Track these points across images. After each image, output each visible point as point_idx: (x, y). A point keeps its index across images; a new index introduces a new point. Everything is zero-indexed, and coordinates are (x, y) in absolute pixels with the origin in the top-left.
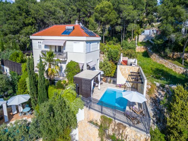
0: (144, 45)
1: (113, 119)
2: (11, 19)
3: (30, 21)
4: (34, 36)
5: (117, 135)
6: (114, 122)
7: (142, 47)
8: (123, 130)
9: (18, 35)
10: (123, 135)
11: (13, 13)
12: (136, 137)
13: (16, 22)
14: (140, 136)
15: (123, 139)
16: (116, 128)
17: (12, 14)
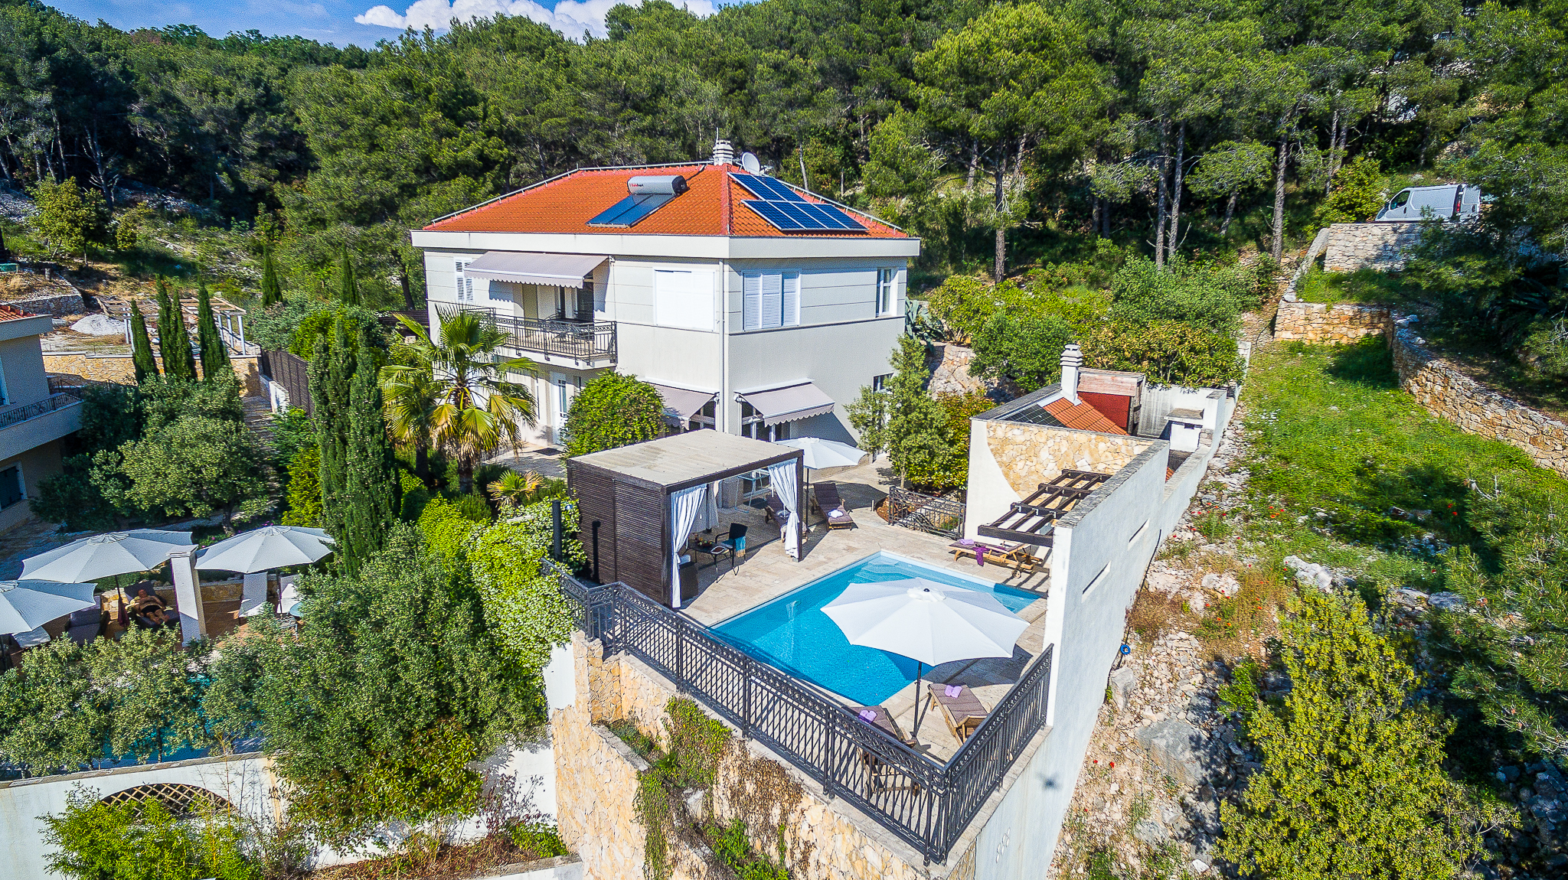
0: (1366, 299)
1: (738, 733)
2: (351, 147)
3: (469, 153)
4: (435, 230)
5: (757, 835)
6: (737, 752)
7: (1348, 309)
8: (787, 805)
9: (389, 225)
10: (788, 836)
11: (366, 113)
12: (858, 864)
13: (376, 157)
14: (878, 864)
15: (788, 864)
16: (750, 788)
17: (357, 119)
